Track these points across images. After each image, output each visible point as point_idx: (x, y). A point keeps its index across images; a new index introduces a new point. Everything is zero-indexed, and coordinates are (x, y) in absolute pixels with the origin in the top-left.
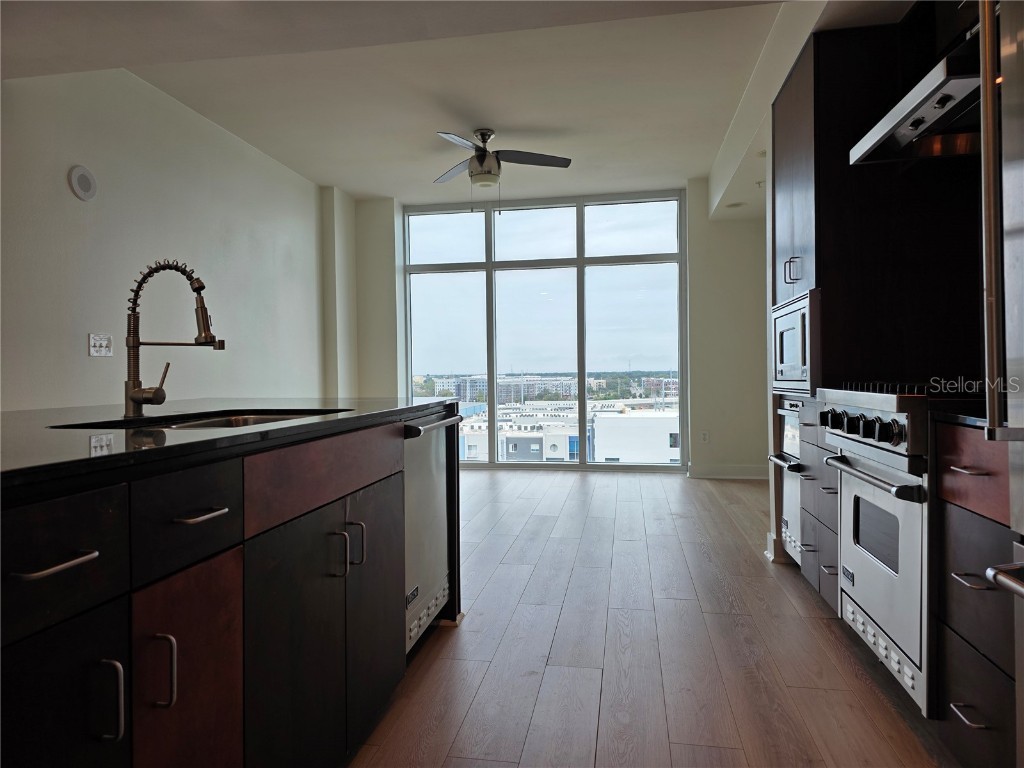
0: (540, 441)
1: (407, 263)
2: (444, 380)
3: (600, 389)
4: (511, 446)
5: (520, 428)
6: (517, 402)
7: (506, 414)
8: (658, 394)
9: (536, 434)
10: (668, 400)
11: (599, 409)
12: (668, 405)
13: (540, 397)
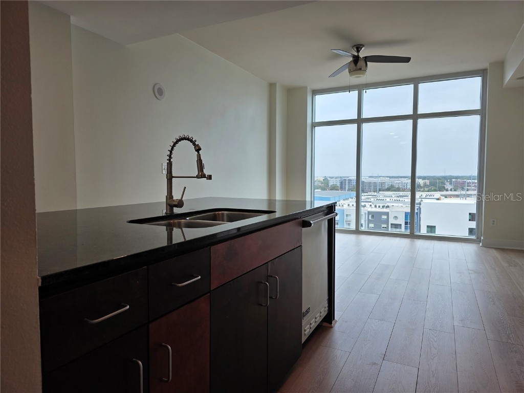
0: (387, 214)
1: (314, 121)
2: (334, 179)
3: (425, 185)
4: (370, 216)
5: (376, 206)
6: (374, 192)
7: (368, 198)
8: (463, 189)
9: (385, 210)
10: (468, 193)
11: (424, 196)
12: (469, 196)
13: (388, 189)
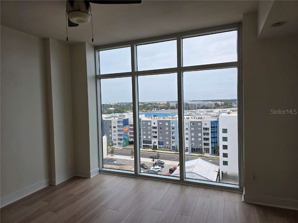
0: (201, 122)
3: (222, 105)
4: (192, 124)
5: (195, 118)
6: (195, 109)
7: (191, 113)
11: (221, 111)
13: (202, 108)
